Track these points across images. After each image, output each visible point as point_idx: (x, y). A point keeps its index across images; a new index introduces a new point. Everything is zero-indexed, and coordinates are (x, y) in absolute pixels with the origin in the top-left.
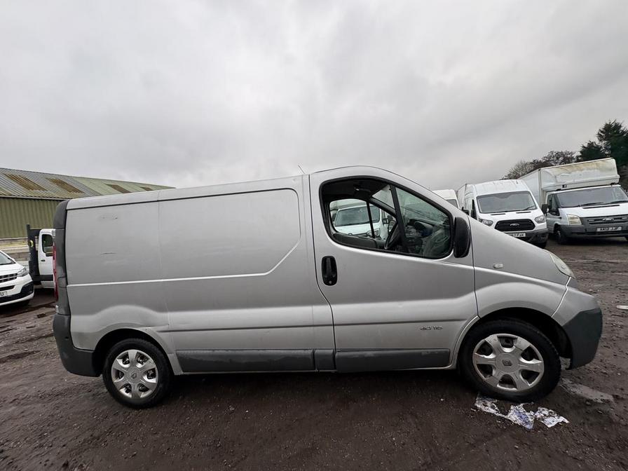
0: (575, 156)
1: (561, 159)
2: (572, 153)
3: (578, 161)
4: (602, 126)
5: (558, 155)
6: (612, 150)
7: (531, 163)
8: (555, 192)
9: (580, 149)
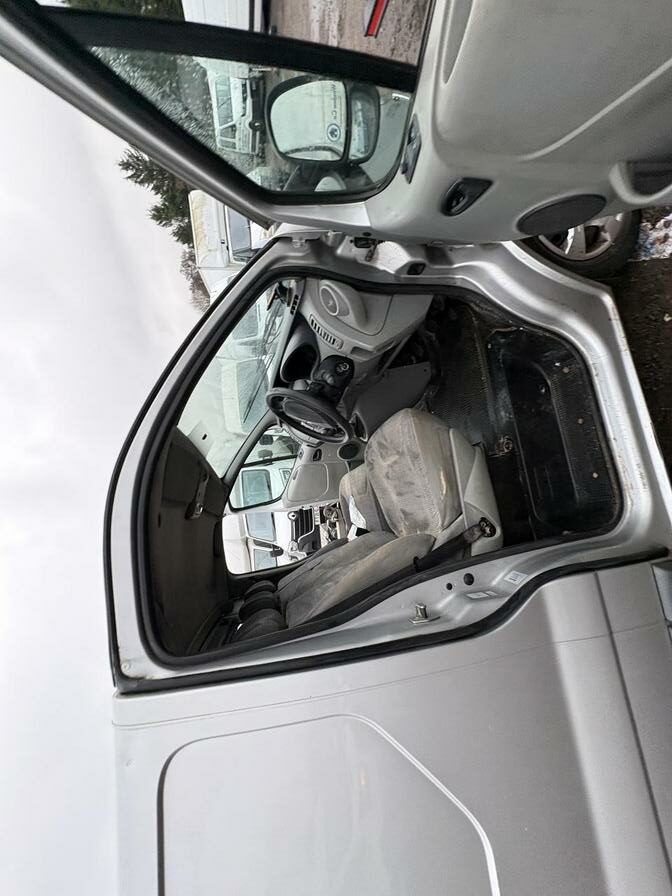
0: (188, 250)
1: (190, 263)
2: (185, 253)
3: (193, 247)
4: (154, 223)
5: (185, 264)
6: (183, 216)
7: (193, 292)
8: (231, 252)
9: (180, 244)
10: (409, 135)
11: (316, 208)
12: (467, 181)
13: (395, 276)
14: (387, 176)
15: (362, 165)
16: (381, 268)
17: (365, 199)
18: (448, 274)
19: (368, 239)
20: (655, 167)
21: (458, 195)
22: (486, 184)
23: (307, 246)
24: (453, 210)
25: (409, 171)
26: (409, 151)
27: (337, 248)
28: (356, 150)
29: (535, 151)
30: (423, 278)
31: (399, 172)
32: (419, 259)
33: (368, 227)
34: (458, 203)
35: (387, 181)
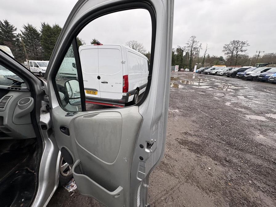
10: (75, 113)
11: (54, 93)
12: (68, 130)
13: (39, 121)
14: (67, 110)
15: (69, 103)
16: (41, 116)
17: (60, 106)
18: (45, 138)
19: (49, 109)
20: (81, 168)
21: (65, 129)
22: (69, 134)
23: (42, 91)
24: (61, 129)
25: (68, 115)
26: (72, 114)
27: (44, 100)
28: (72, 101)
29: (77, 141)
30: (42, 131)
31: (67, 113)
32: (48, 127)
33: (52, 108)
34: (63, 130)
35: (65, 110)
